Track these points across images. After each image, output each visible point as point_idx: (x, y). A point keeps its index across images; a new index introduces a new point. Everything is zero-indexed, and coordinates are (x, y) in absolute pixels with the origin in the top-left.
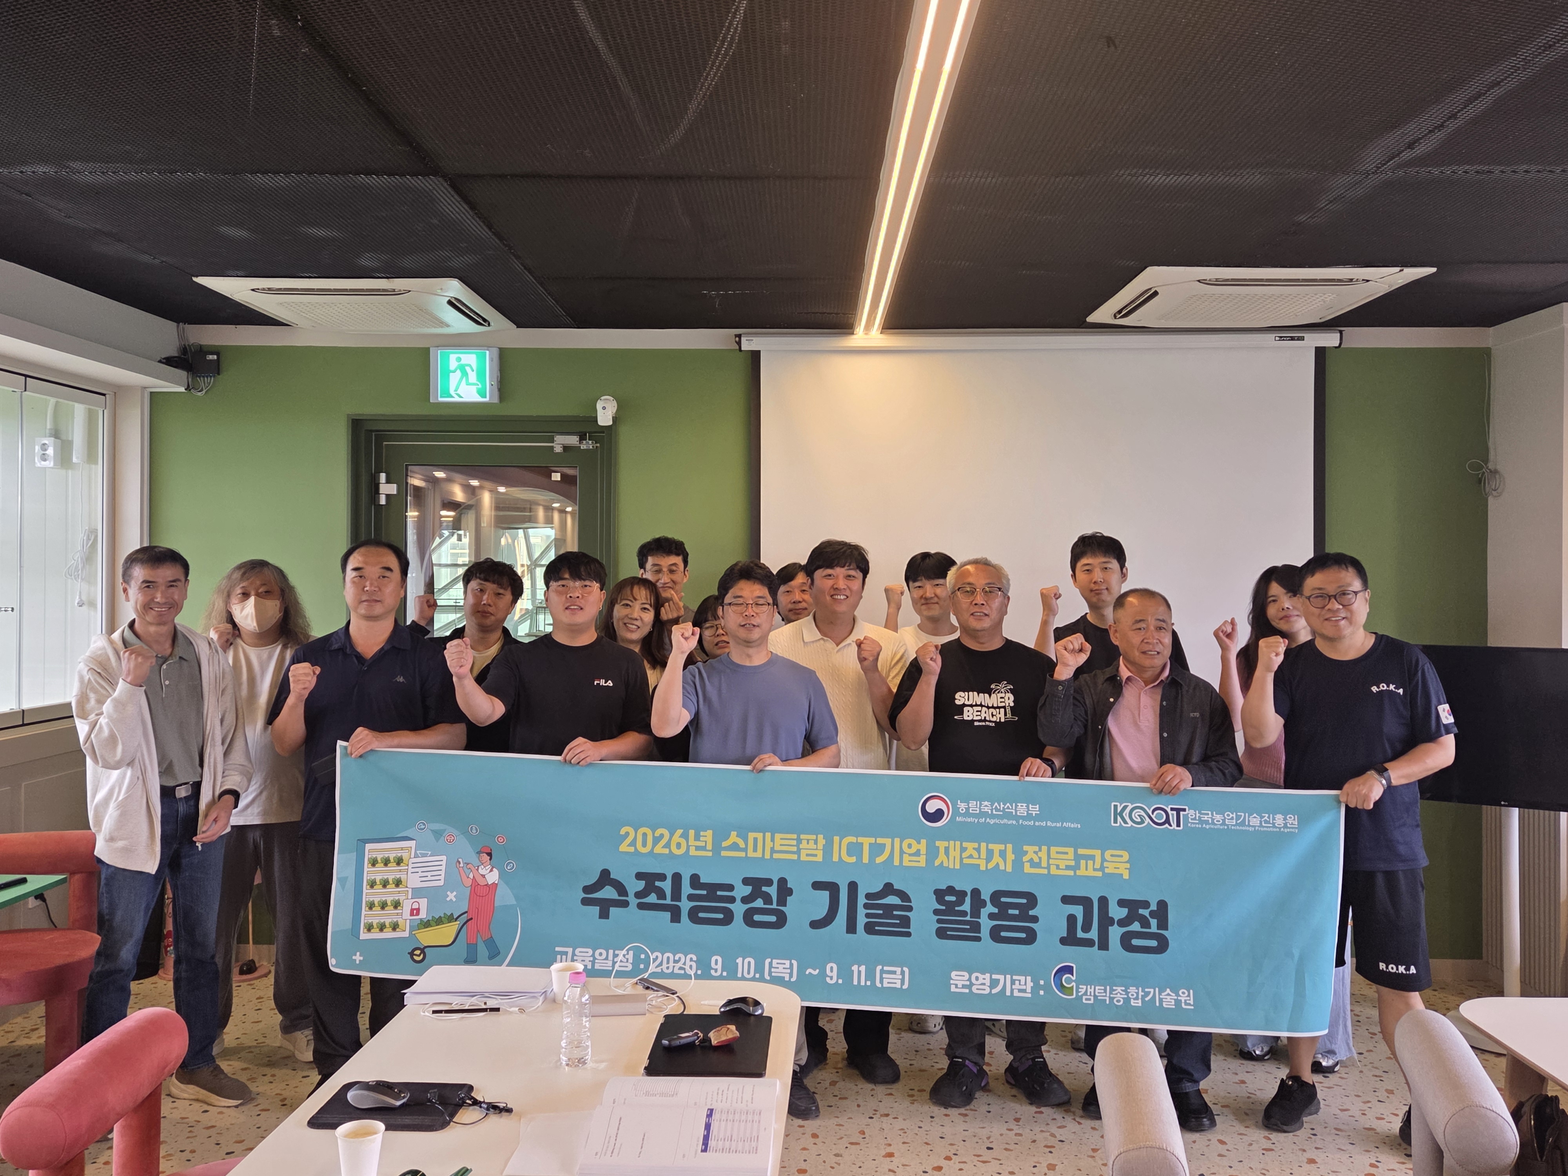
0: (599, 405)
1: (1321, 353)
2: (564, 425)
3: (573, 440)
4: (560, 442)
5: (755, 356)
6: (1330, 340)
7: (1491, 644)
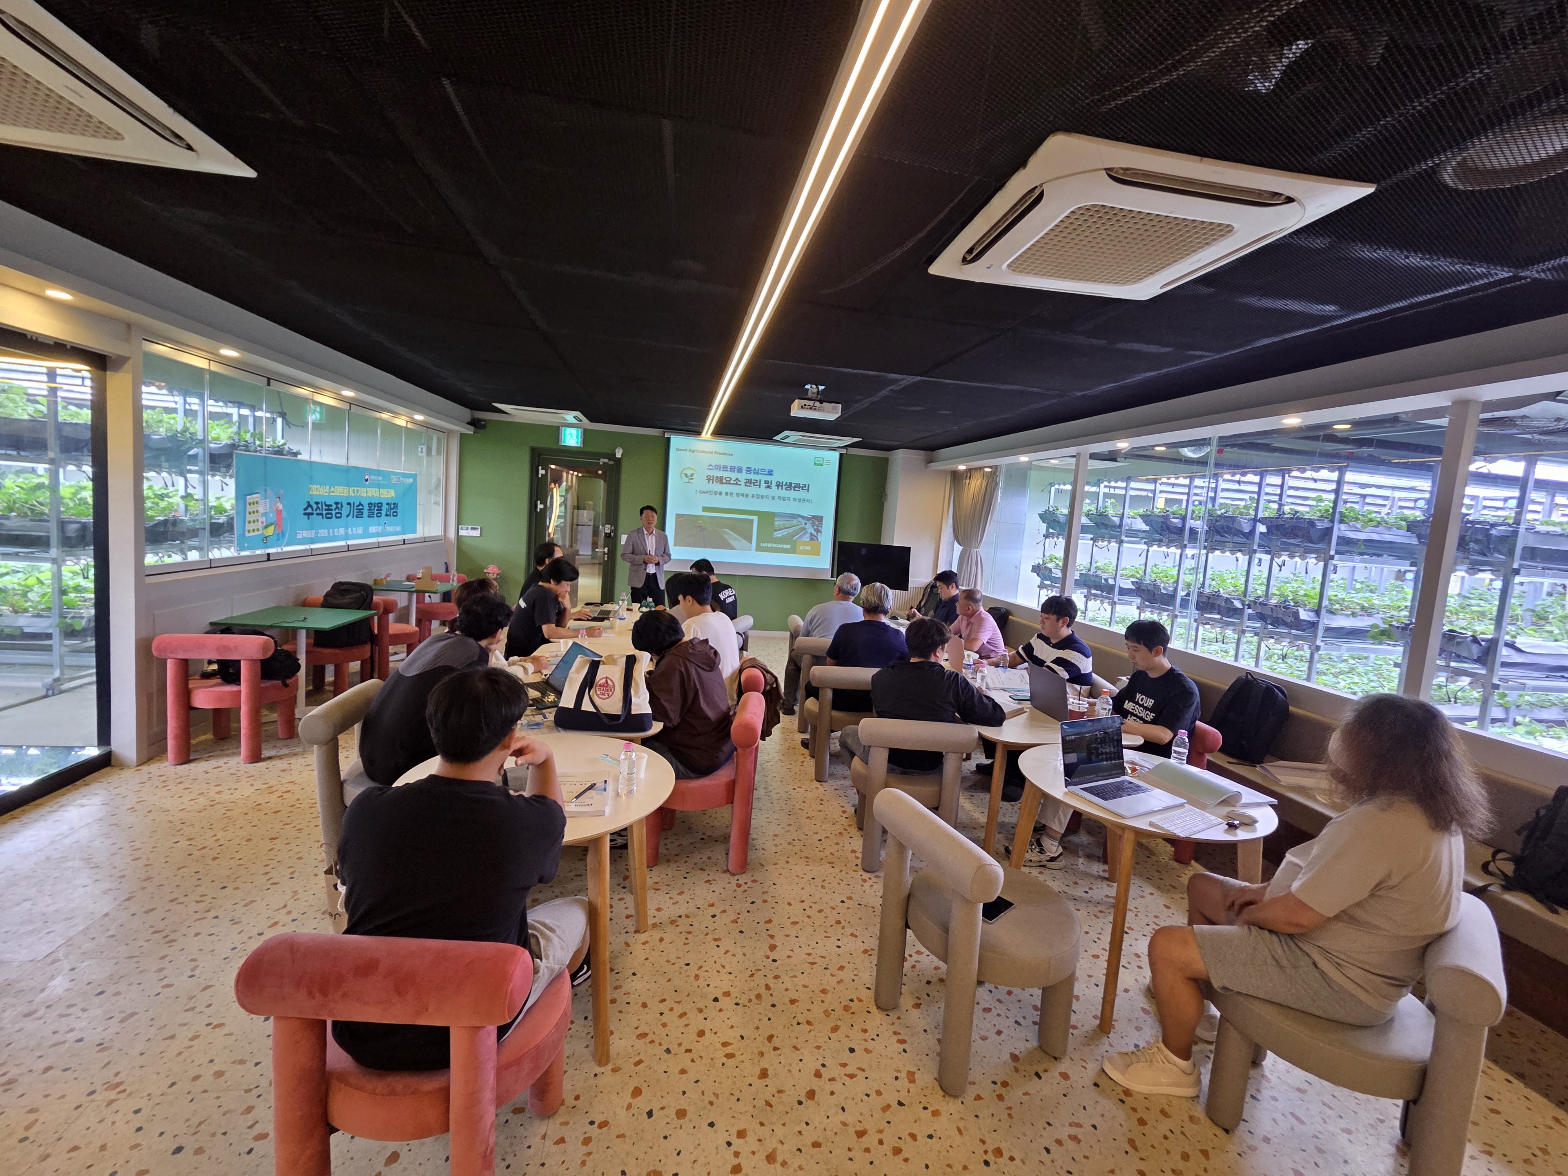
0: (617, 451)
1: (841, 455)
2: (604, 456)
3: (606, 461)
4: (602, 461)
5: (669, 439)
6: (844, 451)
7: (882, 543)
